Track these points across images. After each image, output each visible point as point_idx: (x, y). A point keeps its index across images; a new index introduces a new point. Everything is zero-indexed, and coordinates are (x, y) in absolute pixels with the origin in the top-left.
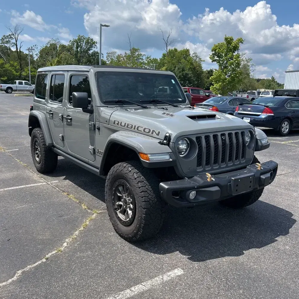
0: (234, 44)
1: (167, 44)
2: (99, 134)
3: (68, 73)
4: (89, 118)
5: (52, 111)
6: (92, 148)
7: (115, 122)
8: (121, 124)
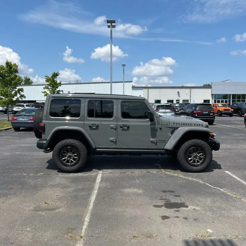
2: (161, 131)
3: (117, 100)
4: (150, 124)
5: (96, 125)
6: (155, 140)
7: (174, 124)
8: (179, 124)
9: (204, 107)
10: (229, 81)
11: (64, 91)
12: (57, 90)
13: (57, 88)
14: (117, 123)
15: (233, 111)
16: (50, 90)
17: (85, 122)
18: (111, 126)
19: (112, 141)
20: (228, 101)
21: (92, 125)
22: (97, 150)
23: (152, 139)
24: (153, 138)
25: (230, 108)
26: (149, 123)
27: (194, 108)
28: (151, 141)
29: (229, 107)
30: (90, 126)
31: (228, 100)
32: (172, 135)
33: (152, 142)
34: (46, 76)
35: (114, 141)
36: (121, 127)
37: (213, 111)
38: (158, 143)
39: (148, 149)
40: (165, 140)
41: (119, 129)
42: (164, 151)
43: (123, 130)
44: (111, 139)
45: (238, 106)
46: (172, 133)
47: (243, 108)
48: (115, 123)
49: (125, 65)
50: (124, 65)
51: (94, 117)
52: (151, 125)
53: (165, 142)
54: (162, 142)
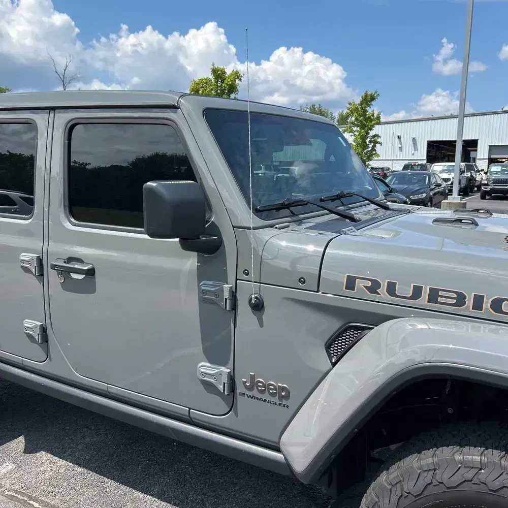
0: (229, 80)
1: (63, 81)
2: (261, 325)
6: (221, 374)
8: (391, 289)
11: (402, 137)
12: (372, 133)
13: (371, 129)
16: (354, 135)
23: (205, 367)
24: (211, 359)
32: (333, 365)
34: (350, 104)
35: (37, 337)
39: (191, 421)
40: (282, 389)
53: (284, 402)
54: (265, 400)
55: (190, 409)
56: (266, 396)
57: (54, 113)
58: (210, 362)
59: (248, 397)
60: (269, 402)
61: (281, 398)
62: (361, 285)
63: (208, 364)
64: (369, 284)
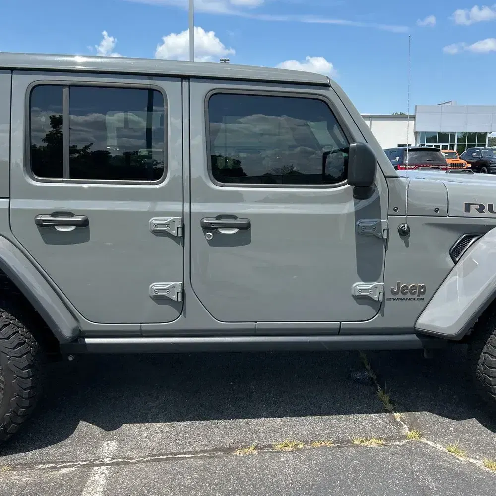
2: (407, 245)
3: (185, 84)
4: (353, 210)
5: (72, 215)
6: (376, 287)
7: (467, 208)
8: (490, 208)
9: (421, 157)
10: (450, 104)
14: (186, 206)
15: (469, 168)
17: (17, 204)
18: (156, 220)
19: (161, 299)
20: (449, 146)
21: (53, 215)
22: (88, 340)
23: (360, 286)
24: (365, 278)
25: (462, 161)
26: (349, 207)
27: (397, 159)
28: (357, 294)
29: (460, 158)
30: (40, 224)
31: (449, 144)
32: (456, 263)
33: (362, 299)
35: (174, 297)
36: (207, 228)
37: (446, 167)
38: (387, 303)
39: (339, 332)
40: (421, 287)
41: (199, 238)
42: (414, 337)
43: (219, 241)
44: (156, 286)
45: (482, 157)
46: (456, 253)
47: (493, 160)
48: (177, 207)
49: (229, 60)
50: (225, 60)
51: (62, 176)
52: (359, 215)
53: (421, 296)
54: (407, 299)
55: (341, 322)
56: (409, 296)
57: (189, 82)
58: (363, 281)
59: (394, 300)
60: (410, 299)
61: (420, 293)
62: (474, 208)
63: (363, 283)
64: (478, 207)
